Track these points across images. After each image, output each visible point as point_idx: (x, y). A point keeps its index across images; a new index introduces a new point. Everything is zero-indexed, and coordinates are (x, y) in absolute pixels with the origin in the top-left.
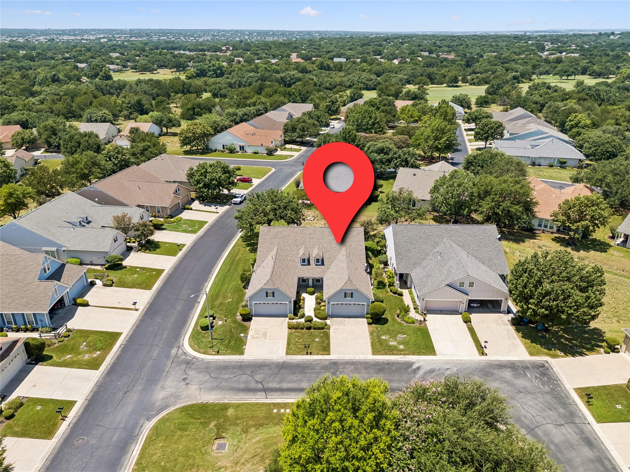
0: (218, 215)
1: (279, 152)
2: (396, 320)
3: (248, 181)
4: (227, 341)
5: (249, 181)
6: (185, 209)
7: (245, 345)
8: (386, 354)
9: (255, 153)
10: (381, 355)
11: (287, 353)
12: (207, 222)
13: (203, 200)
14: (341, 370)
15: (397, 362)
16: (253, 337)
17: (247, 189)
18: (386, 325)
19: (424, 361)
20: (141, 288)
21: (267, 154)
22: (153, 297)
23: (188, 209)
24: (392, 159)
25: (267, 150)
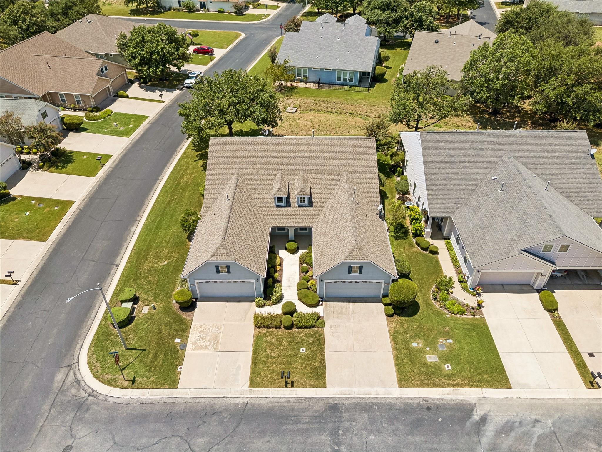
0: (163, 105)
1: (251, 11)
2: (433, 306)
3: (207, 52)
4: (151, 356)
5: (209, 52)
6: (117, 96)
7: (181, 363)
8: (423, 385)
9: (220, 12)
10: (415, 387)
11: (253, 384)
12: (147, 117)
13: (145, 83)
14: (346, 425)
15: (444, 405)
16: (196, 347)
17: (206, 64)
18: (416, 317)
19: (492, 401)
20: (31, 239)
21: (236, 13)
22: (48, 255)
23: (123, 97)
24: (401, 18)
25: (235, 7)
